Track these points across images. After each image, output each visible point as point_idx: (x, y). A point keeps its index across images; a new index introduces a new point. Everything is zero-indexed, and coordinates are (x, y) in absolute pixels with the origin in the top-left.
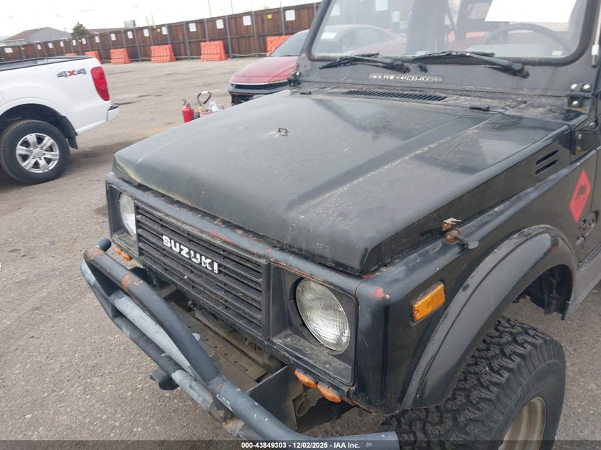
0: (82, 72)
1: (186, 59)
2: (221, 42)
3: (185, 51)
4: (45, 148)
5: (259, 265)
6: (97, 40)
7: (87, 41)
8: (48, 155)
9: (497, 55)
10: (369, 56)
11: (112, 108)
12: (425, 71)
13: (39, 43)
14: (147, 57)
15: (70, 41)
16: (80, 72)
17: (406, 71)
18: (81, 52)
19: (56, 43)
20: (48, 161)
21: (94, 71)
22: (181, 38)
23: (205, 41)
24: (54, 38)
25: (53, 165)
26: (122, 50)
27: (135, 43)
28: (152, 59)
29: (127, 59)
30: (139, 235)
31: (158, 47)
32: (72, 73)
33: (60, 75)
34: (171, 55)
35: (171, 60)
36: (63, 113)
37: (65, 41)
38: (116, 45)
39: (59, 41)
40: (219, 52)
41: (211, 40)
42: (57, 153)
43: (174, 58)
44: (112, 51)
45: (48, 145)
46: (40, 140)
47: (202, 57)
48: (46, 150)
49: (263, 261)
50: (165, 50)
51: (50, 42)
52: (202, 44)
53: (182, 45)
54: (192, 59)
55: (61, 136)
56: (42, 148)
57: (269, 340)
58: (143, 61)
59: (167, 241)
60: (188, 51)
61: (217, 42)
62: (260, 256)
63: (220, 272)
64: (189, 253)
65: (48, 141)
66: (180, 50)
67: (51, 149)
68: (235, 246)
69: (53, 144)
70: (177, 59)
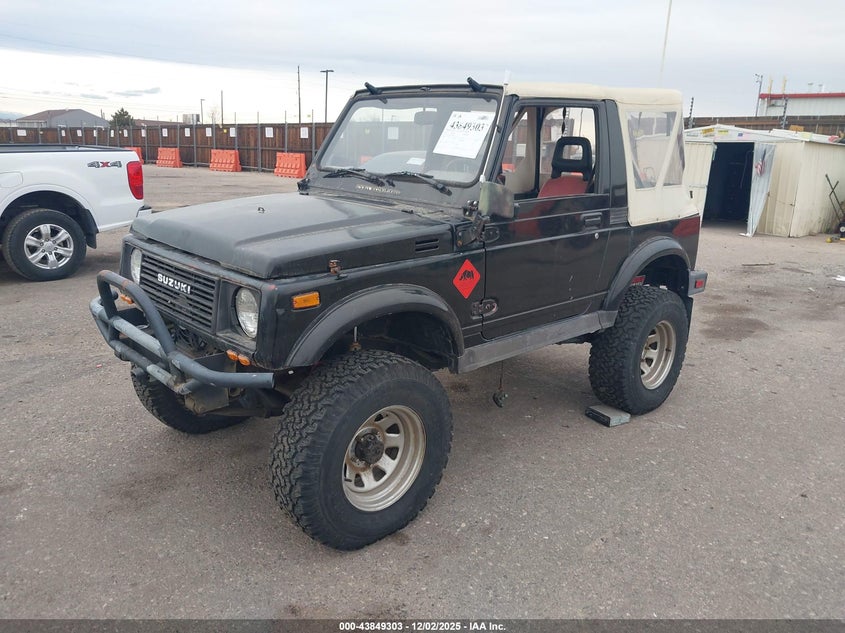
0: (117, 164)
1: (254, 170)
2: (303, 155)
3: (255, 160)
4: (58, 242)
5: (213, 282)
6: (144, 133)
7: (129, 134)
8: (61, 251)
9: (435, 178)
10: (359, 170)
11: (143, 208)
12: (393, 185)
13: (63, 129)
14: (204, 162)
15: (107, 131)
16: (114, 165)
17: (382, 184)
18: (120, 144)
19: (87, 131)
20: (60, 257)
21: (130, 165)
22: (252, 143)
23: (283, 151)
24: (85, 125)
25: (63, 262)
26: (173, 149)
27: (192, 143)
28: (211, 165)
29: (178, 160)
30: (141, 278)
31: (221, 151)
32: (105, 164)
33: (92, 165)
34: (236, 162)
35: (236, 170)
36: (86, 206)
37: (99, 130)
38: (167, 143)
39: (92, 129)
40: (298, 166)
41: (291, 151)
42: (72, 249)
43: (240, 167)
44: (160, 149)
45: (63, 239)
46: (54, 232)
47: (276, 170)
48: (59, 245)
49: (216, 278)
50: (230, 156)
51: (80, 129)
52: (278, 154)
53: (252, 152)
54: (263, 171)
55: (80, 231)
56: (54, 242)
57: (215, 335)
58: (198, 166)
59: (161, 278)
60: (259, 160)
61: (298, 155)
62: (215, 276)
63: (191, 293)
64: (173, 283)
65: (63, 234)
66: (249, 158)
67: (65, 244)
68: (203, 271)
69: (68, 238)
70: (243, 170)
